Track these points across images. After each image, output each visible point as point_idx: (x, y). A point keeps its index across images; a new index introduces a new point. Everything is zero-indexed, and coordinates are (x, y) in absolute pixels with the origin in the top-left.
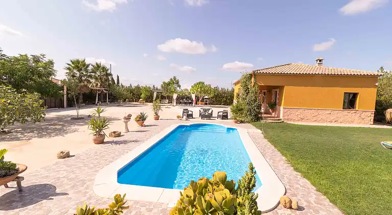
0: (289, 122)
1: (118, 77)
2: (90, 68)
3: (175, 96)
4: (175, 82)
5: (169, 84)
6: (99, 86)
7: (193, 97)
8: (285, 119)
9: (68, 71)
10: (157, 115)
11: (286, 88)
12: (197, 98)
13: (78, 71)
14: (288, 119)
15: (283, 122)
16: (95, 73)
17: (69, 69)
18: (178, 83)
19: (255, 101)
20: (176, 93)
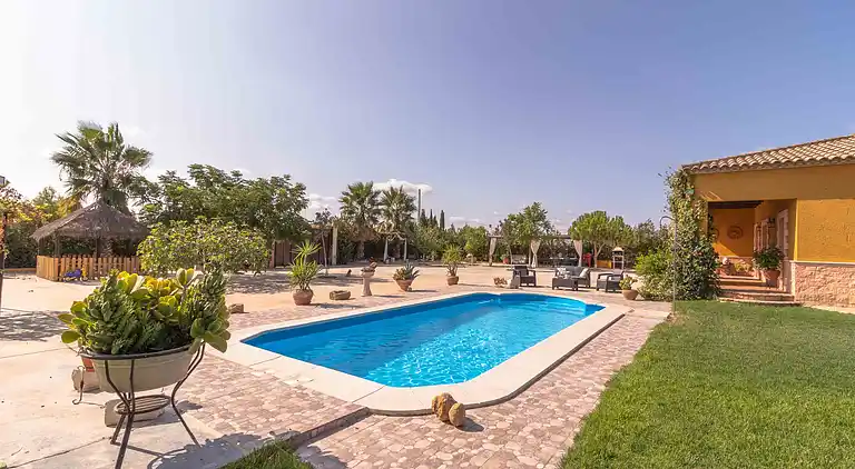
0: (819, 308)
1: (443, 214)
2: (379, 198)
3: (535, 246)
4: (536, 215)
5: (520, 219)
6: (392, 230)
7: (578, 246)
8: (807, 298)
9: (344, 204)
10: (453, 274)
11: (799, 204)
12: (588, 249)
13: (359, 203)
14: (818, 299)
15: (798, 305)
16: (389, 205)
17: (345, 200)
18: (541, 217)
19: (694, 245)
20: (537, 238)
